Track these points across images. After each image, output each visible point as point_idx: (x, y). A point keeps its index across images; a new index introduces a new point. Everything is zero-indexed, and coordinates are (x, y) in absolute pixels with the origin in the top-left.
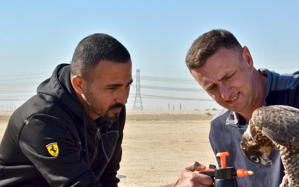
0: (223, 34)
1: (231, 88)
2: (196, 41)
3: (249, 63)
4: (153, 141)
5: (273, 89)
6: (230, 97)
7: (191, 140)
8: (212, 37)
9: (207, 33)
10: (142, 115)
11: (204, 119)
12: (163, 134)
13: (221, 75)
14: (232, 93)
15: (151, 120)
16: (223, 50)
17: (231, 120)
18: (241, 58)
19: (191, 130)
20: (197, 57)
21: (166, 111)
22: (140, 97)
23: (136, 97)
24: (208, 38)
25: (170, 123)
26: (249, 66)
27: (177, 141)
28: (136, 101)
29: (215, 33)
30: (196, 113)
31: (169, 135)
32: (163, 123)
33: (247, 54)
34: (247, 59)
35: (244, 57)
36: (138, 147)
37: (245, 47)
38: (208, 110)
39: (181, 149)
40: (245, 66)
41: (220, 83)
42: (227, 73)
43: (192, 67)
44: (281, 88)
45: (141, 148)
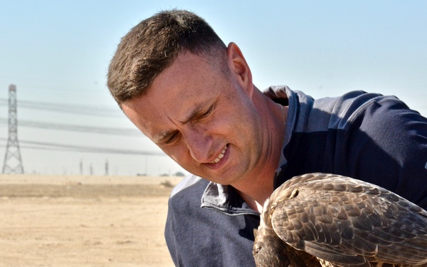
0: (180, 21)
1: (210, 137)
2: (127, 40)
3: (243, 79)
4: (46, 243)
5: (300, 129)
6: (210, 156)
7: (130, 240)
8: (160, 29)
9: (149, 20)
10: (23, 186)
11: (156, 196)
12: (67, 227)
13: (185, 112)
14: (214, 147)
15: (41, 196)
16: (184, 58)
17: (211, 197)
18: (225, 70)
19: (129, 220)
20: (132, 76)
21: (75, 177)
22: (18, 147)
23: (8, 146)
24: (151, 32)
25: (84, 203)
26: (244, 84)
27: (99, 243)
28: (9, 154)
29: (166, 20)
30: (141, 181)
31: (82, 229)
32: (68, 203)
33: (238, 59)
34: (237, 70)
35: (232, 66)
36: (11, 255)
37: (231, 44)
38: (165, 175)
39: (106, 260)
40: (236, 86)
41: (185, 129)
42: (199, 106)
43: (123, 97)
44: (317, 127)
45: (17, 259)
